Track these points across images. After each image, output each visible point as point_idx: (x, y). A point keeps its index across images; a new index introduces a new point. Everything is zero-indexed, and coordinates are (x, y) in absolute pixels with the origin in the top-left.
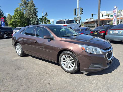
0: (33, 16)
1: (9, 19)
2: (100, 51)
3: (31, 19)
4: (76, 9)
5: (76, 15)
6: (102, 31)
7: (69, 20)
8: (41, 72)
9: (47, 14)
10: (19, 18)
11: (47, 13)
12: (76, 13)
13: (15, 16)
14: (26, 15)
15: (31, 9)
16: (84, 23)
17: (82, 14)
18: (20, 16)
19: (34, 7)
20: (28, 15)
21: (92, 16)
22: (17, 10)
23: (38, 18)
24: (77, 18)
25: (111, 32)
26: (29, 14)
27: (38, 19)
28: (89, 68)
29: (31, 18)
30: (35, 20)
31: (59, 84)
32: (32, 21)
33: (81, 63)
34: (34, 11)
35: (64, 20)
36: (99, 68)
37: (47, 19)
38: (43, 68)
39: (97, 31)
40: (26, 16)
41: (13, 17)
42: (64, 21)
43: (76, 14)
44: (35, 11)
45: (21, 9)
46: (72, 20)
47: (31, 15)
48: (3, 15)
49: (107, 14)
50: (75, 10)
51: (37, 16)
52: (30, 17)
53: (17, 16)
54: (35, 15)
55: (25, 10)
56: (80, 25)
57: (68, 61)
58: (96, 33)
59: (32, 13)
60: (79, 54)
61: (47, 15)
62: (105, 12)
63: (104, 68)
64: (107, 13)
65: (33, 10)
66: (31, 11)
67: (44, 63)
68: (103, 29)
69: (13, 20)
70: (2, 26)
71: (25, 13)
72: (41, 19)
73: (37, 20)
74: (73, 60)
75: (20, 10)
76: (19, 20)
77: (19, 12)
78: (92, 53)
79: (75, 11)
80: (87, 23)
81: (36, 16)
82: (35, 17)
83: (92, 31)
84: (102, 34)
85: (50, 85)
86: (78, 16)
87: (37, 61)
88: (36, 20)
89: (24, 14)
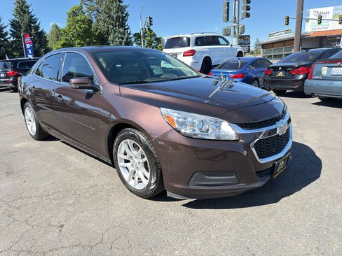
0: (117, 27)
1: (54, 38)
2: (228, 130)
3: (110, 38)
4: (228, 3)
5: (228, 19)
6: (298, 67)
7: (205, 35)
8: (61, 190)
9: (150, 21)
10: (79, 35)
11: (150, 18)
12: (228, 13)
13: (70, 28)
14: (99, 25)
15: (110, 9)
16: (264, 46)
17: (248, 15)
18: (80, 28)
19: (118, 3)
20: (102, 27)
21: (287, 24)
22: (74, 12)
23: (130, 34)
24: (232, 30)
25: (325, 71)
26: (105, 22)
27: (131, 36)
28: (188, 184)
29: (112, 35)
30: (123, 39)
31: (88, 230)
32: (113, 41)
33: (164, 167)
34: (120, 14)
35: (189, 36)
36: (225, 187)
37: (155, 35)
38: (75, 176)
39: (284, 68)
40: (97, 28)
41: (64, 31)
42: (189, 39)
43: (228, 17)
44: (123, 13)
45: (85, 9)
46: (214, 37)
47: (111, 27)
48: (37, 28)
49: (335, 15)
50: (228, 6)
51: (128, 29)
52: (108, 30)
53: (75, 28)
54: (122, 25)
55: (95, 12)
56: (238, 50)
57: (134, 159)
58: (281, 74)
59: (113, 20)
60: (158, 139)
61: (151, 24)
62: (330, 9)
63: (243, 186)
64: (338, 12)
65: (117, 12)
66: (112, 14)
67: (88, 160)
68: (307, 60)
69: (63, 41)
70: (27, 57)
71: (94, 20)
72: (137, 36)
73: (127, 38)
74: (146, 159)
75: (82, 12)
76: (79, 41)
77: (79, 18)
78: (199, 136)
79: (228, 10)
80: (272, 45)
81: (125, 29)
82: (122, 30)
83: (269, 68)
84: (301, 77)
85: (60, 231)
86: (235, 24)
87: (72, 154)
88: (125, 40)
89: (91, 22)
